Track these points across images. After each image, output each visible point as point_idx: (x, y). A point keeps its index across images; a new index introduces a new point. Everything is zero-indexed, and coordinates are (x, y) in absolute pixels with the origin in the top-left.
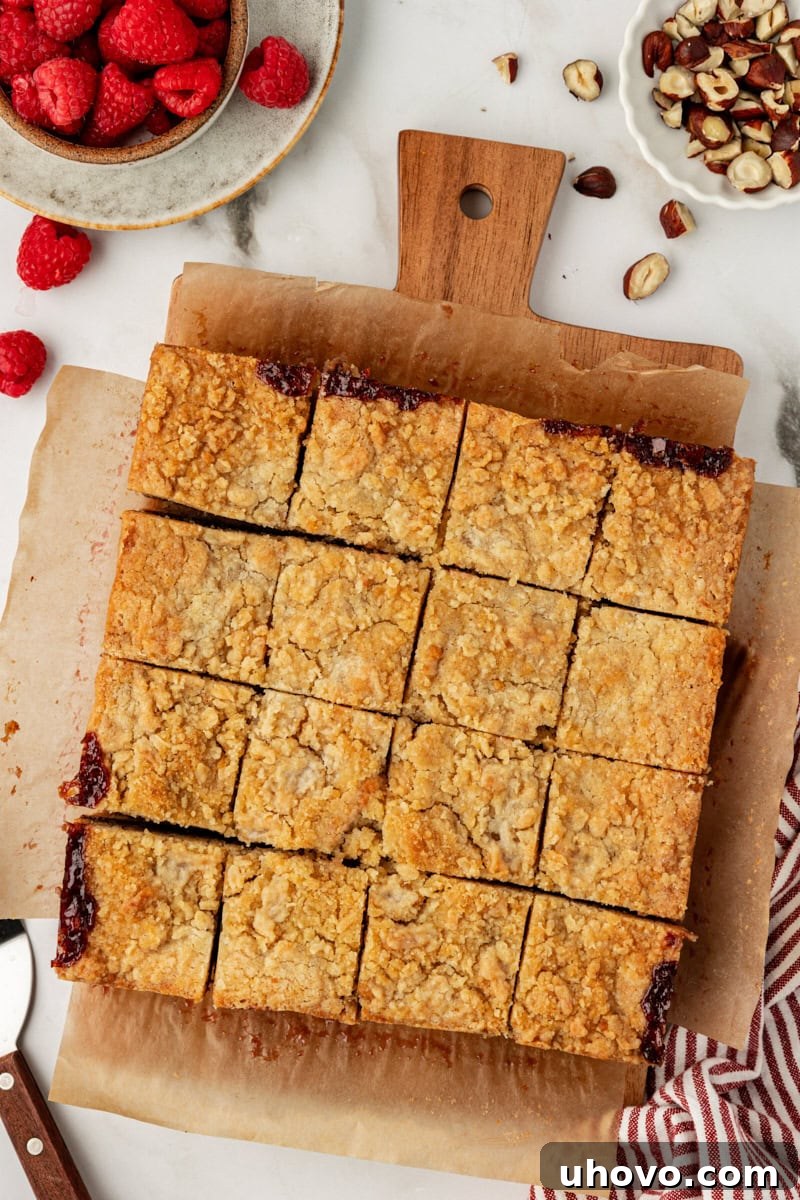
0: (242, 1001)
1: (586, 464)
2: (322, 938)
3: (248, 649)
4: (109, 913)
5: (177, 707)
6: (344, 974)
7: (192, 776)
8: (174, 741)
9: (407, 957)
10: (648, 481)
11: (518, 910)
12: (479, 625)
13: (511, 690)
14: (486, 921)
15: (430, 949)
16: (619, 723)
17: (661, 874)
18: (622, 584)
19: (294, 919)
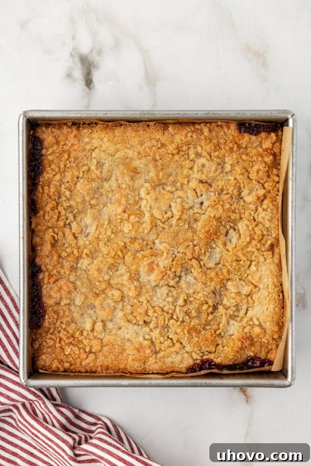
0: (279, 296)
1: (47, 194)
2: (250, 266)
3: (143, 314)
4: (251, 351)
5: (170, 337)
6: (263, 255)
7: (197, 326)
8: (184, 336)
9: (253, 232)
10: (49, 169)
11: (228, 190)
12: (119, 225)
13: (143, 208)
14: (234, 202)
15: (248, 223)
16: (147, 162)
17: (205, 136)
18: (93, 171)
19: (244, 278)
